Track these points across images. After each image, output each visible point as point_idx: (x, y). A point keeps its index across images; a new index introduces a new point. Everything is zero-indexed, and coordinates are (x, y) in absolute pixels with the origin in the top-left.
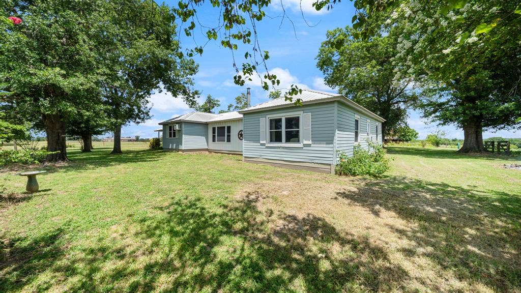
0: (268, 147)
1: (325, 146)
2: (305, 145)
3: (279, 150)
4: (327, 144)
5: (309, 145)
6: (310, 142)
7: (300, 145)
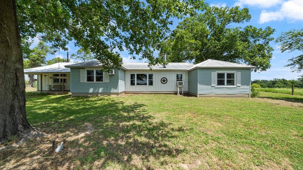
0: (216, 88)
1: (246, 86)
2: (238, 86)
3: (223, 89)
4: (247, 86)
5: (239, 86)
6: (240, 85)
7: (235, 86)
